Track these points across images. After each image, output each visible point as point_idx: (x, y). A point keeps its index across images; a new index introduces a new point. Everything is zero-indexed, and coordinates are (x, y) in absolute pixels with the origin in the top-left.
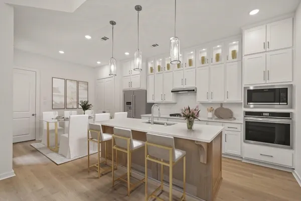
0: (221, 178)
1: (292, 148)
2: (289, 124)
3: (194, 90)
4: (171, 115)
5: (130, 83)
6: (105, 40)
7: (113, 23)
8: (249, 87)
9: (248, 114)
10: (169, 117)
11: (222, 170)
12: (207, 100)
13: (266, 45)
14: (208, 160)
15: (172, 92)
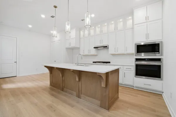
0: (118, 97)
1: (162, 80)
2: (160, 65)
3: (107, 47)
4: (93, 62)
5: (70, 44)
6: (53, 17)
7: (55, 7)
8: (140, 43)
9: (137, 60)
10: (92, 63)
11: (119, 93)
12: (115, 53)
13: (147, 18)
14: (106, 85)
15: (94, 48)
